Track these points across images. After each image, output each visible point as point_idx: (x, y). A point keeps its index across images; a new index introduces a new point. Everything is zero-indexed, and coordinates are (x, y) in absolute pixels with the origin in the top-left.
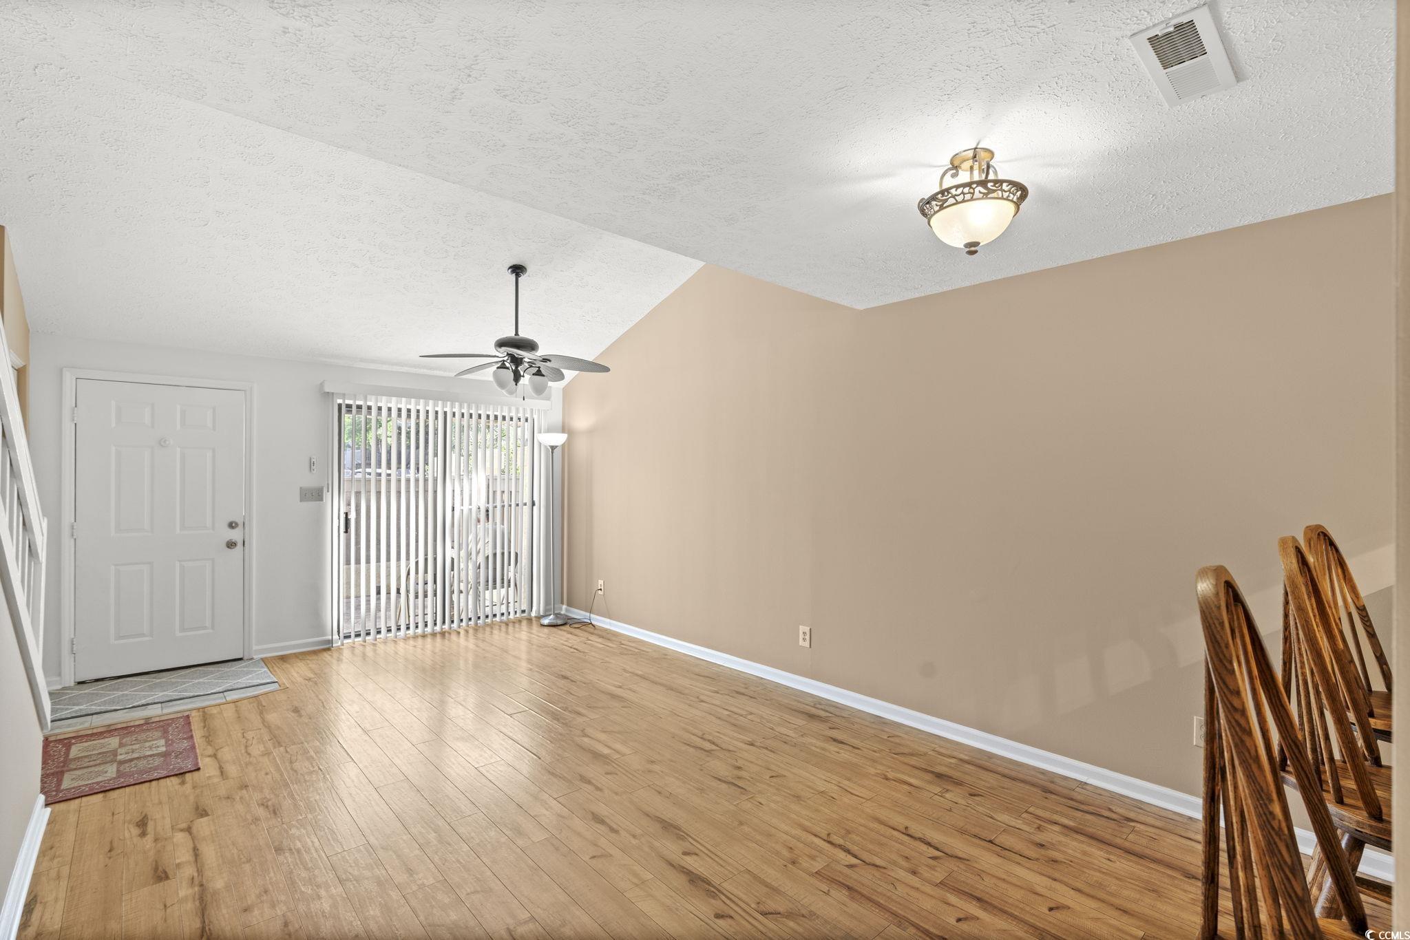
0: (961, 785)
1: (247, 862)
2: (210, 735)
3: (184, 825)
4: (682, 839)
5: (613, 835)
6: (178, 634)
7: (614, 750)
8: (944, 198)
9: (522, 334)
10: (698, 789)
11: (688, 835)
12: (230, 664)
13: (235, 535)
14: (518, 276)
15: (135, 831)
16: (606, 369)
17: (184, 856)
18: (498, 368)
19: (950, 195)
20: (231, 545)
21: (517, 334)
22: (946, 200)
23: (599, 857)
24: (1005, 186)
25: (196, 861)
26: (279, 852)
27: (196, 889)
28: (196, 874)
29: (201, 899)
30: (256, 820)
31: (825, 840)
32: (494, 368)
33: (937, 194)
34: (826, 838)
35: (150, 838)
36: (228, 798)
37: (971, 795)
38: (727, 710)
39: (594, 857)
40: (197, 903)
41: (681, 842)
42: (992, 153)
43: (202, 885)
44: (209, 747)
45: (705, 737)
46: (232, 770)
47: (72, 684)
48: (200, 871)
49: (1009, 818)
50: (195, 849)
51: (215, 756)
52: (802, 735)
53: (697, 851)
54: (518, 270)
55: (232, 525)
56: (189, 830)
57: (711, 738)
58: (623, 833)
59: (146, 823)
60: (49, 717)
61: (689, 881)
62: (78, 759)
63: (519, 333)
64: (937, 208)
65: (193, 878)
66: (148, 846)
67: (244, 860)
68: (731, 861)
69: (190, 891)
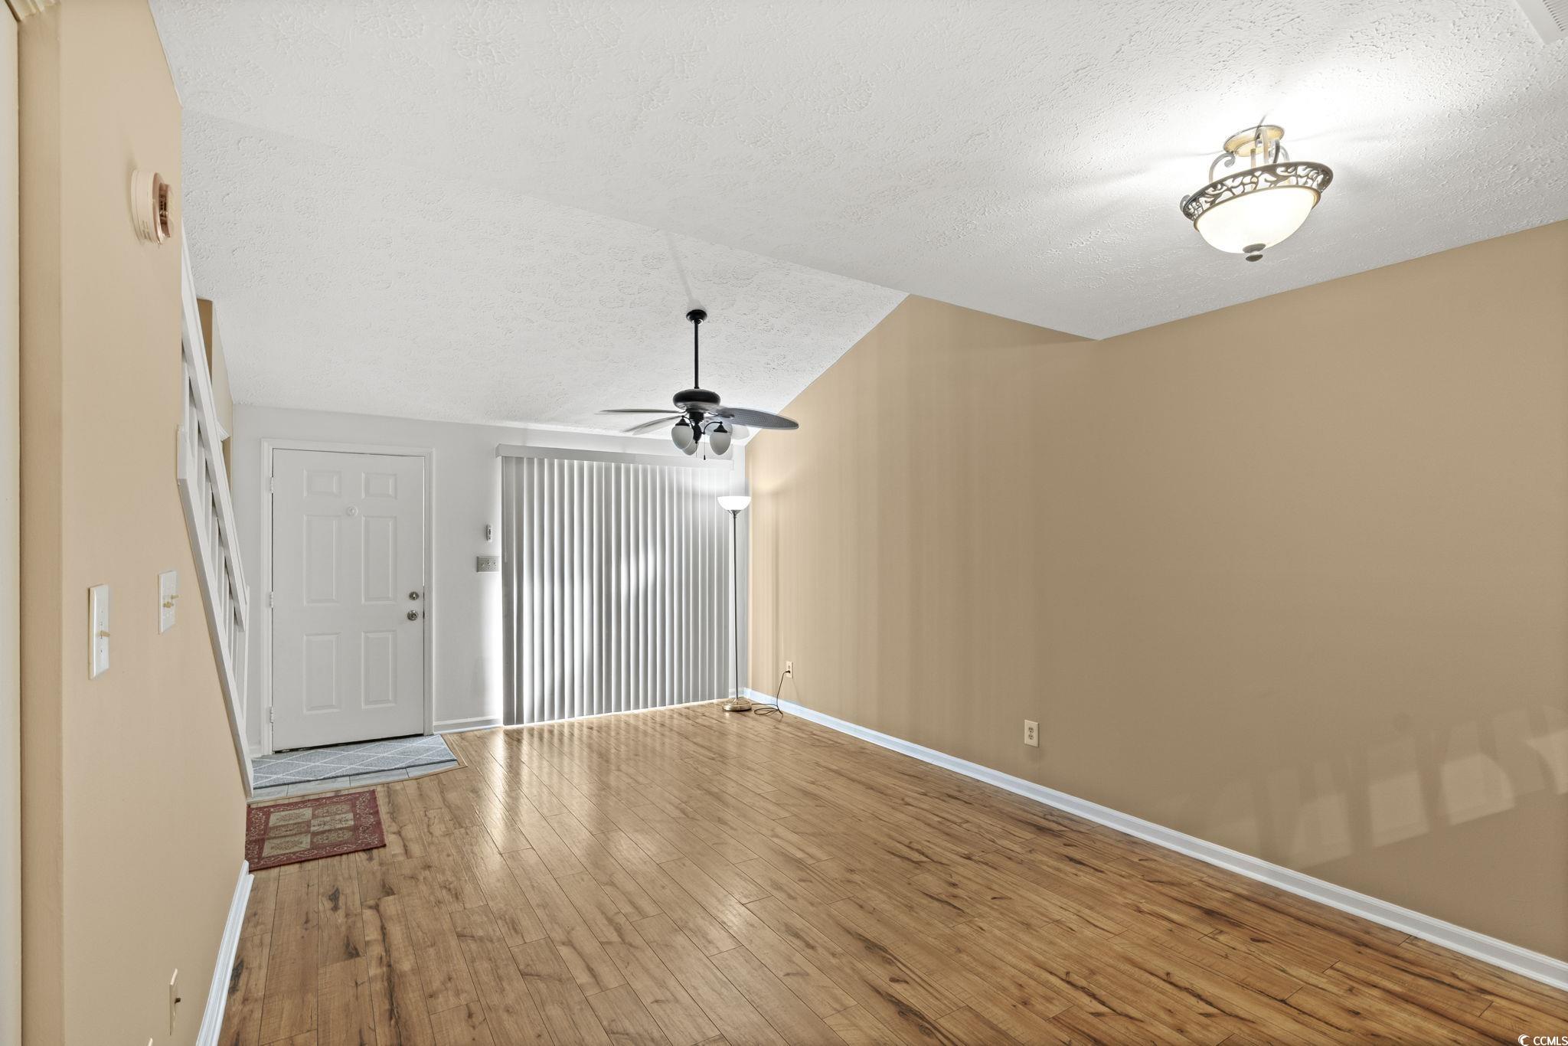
0: (1239, 926)
1: (432, 946)
2: (394, 812)
3: (372, 903)
4: (889, 964)
5: (809, 951)
6: (363, 706)
7: (808, 854)
8: (1217, 192)
9: (703, 387)
10: (906, 906)
11: (896, 958)
12: (411, 739)
13: (415, 606)
14: (697, 323)
15: (328, 905)
16: (793, 425)
17: (373, 934)
18: (677, 425)
19: (1225, 188)
20: (412, 616)
21: (697, 386)
22: (1219, 195)
23: (793, 974)
24: (1300, 170)
25: (384, 940)
26: (462, 938)
27: (385, 969)
28: (384, 954)
29: (389, 980)
30: (439, 902)
31: (1062, 980)
32: (673, 424)
33: (1207, 188)
34: (1064, 977)
35: (341, 913)
36: (412, 877)
37: (1253, 940)
38: (937, 815)
39: (788, 974)
40: (386, 984)
41: (888, 966)
42: (1281, 131)
43: (389, 966)
44: (394, 824)
45: (912, 845)
46: (416, 849)
47: (271, 753)
48: (387, 951)
49: (1308, 973)
50: (383, 928)
51: (399, 833)
52: (1030, 851)
53: (908, 979)
54: (697, 316)
55: (413, 596)
56: (376, 908)
57: (920, 847)
58: (820, 950)
59: (338, 897)
60: (252, 785)
61: (899, 1013)
62: (276, 828)
63: (699, 386)
64: (1208, 205)
65: (381, 958)
66: (339, 921)
67: (429, 943)
68: (947, 994)
69: (379, 971)
